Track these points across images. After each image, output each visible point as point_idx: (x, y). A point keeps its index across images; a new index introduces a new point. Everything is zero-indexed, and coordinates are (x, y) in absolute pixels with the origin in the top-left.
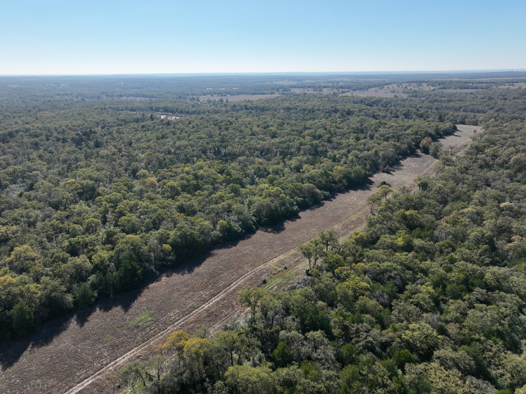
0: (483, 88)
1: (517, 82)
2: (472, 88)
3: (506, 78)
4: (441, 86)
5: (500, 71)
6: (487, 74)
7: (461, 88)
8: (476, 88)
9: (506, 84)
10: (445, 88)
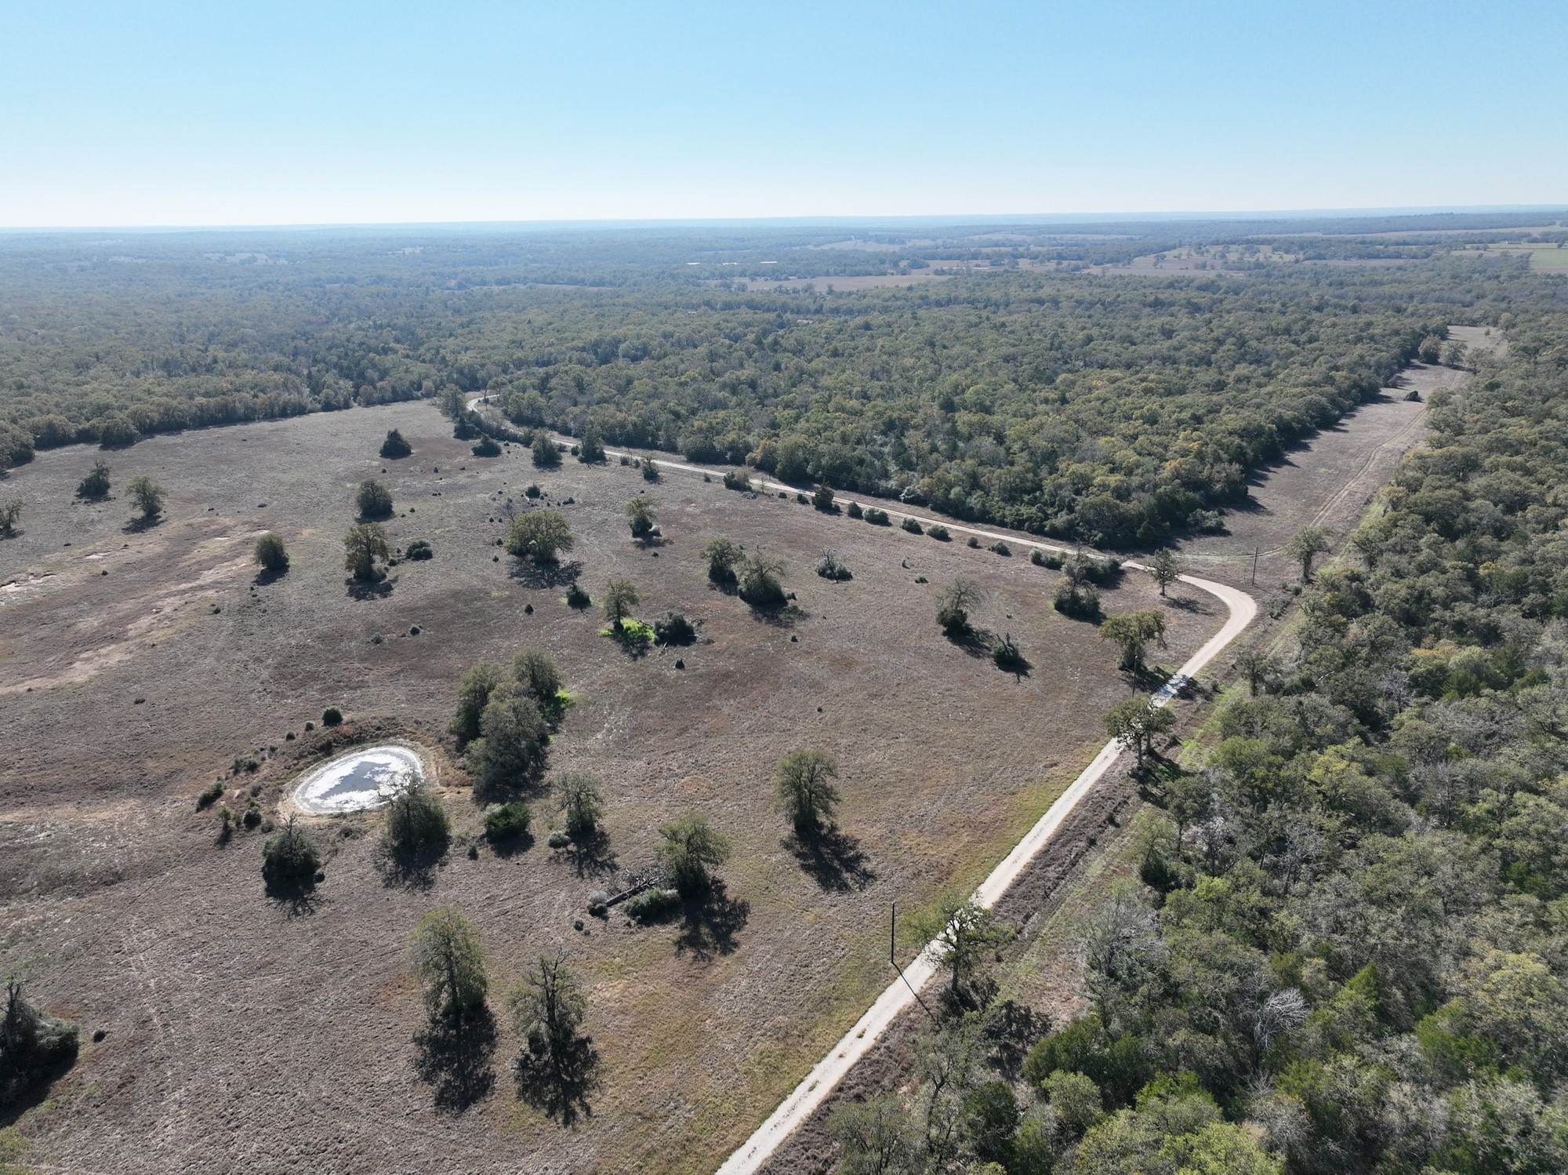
0: (1414, 257)
1: (1492, 242)
2: (1389, 257)
3: (1450, 232)
4: (1311, 252)
5: (1418, 213)
6: (1389, 220)
7: (1361, 257)
8: (1399, 256)
9: (1468, 246)
10: (1320, 257)
